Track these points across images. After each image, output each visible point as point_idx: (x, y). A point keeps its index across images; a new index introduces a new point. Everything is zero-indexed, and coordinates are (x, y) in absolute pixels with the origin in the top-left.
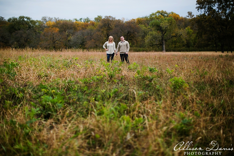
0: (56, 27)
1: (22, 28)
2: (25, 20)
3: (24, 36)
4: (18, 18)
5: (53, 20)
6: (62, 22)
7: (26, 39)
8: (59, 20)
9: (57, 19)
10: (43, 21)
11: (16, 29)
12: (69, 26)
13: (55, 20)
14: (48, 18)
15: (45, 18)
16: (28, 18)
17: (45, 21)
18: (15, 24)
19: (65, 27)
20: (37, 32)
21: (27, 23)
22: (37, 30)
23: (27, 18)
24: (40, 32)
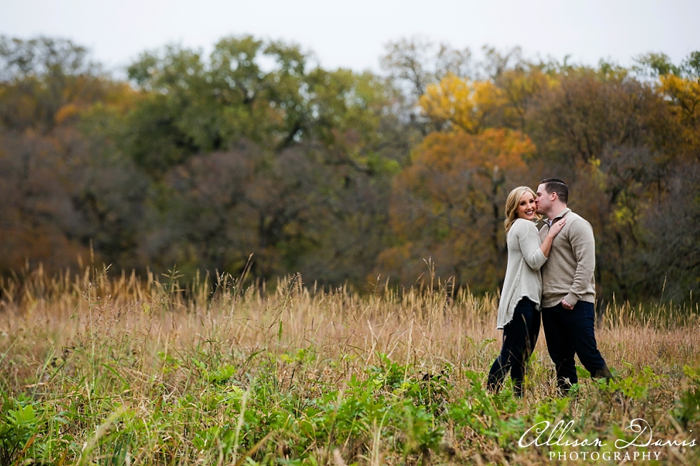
0: (508, 123)
1: (243, 133)
2: (267, 64)
3: (258, 192)
4: (212, 56)
5: (471, 65)
6: (552, 83)
7: (269, 220)
8: (519, 70)
9: (505, 61)
10: (392, 78)
11: (191, 140)
12: (614, 115)
13: (488, 69)
14: (437, 49)
15: (413, 48)
16: (289, 55)
17: (410, 72)
18: (185, 103)
19: (578, 126)
20: (352, 163)
21: (273, 91)
22: (354, 152)
23: (280, 52)
24: (377, 169)
